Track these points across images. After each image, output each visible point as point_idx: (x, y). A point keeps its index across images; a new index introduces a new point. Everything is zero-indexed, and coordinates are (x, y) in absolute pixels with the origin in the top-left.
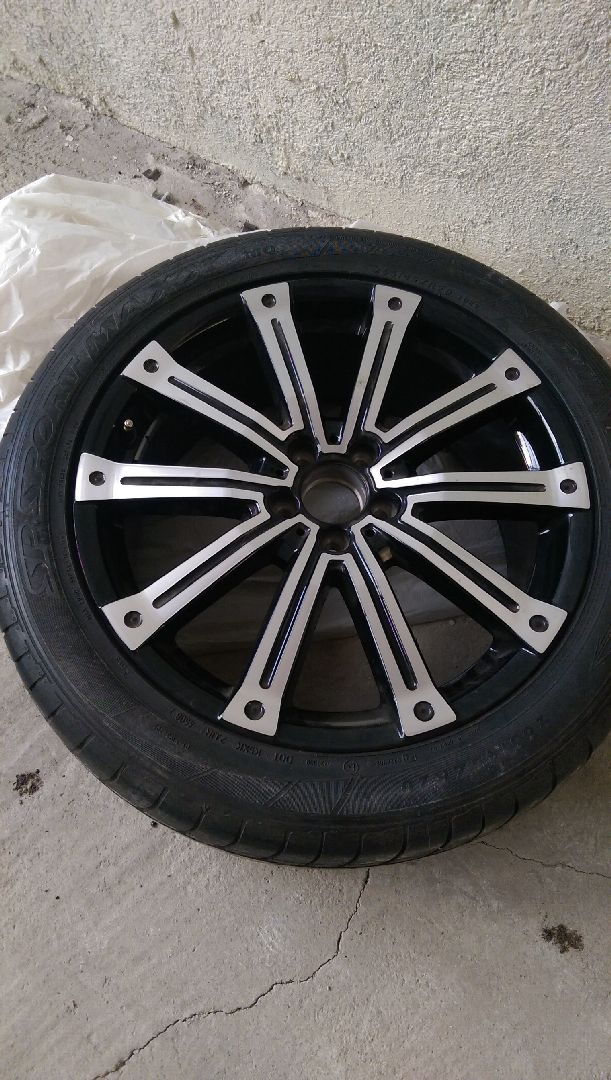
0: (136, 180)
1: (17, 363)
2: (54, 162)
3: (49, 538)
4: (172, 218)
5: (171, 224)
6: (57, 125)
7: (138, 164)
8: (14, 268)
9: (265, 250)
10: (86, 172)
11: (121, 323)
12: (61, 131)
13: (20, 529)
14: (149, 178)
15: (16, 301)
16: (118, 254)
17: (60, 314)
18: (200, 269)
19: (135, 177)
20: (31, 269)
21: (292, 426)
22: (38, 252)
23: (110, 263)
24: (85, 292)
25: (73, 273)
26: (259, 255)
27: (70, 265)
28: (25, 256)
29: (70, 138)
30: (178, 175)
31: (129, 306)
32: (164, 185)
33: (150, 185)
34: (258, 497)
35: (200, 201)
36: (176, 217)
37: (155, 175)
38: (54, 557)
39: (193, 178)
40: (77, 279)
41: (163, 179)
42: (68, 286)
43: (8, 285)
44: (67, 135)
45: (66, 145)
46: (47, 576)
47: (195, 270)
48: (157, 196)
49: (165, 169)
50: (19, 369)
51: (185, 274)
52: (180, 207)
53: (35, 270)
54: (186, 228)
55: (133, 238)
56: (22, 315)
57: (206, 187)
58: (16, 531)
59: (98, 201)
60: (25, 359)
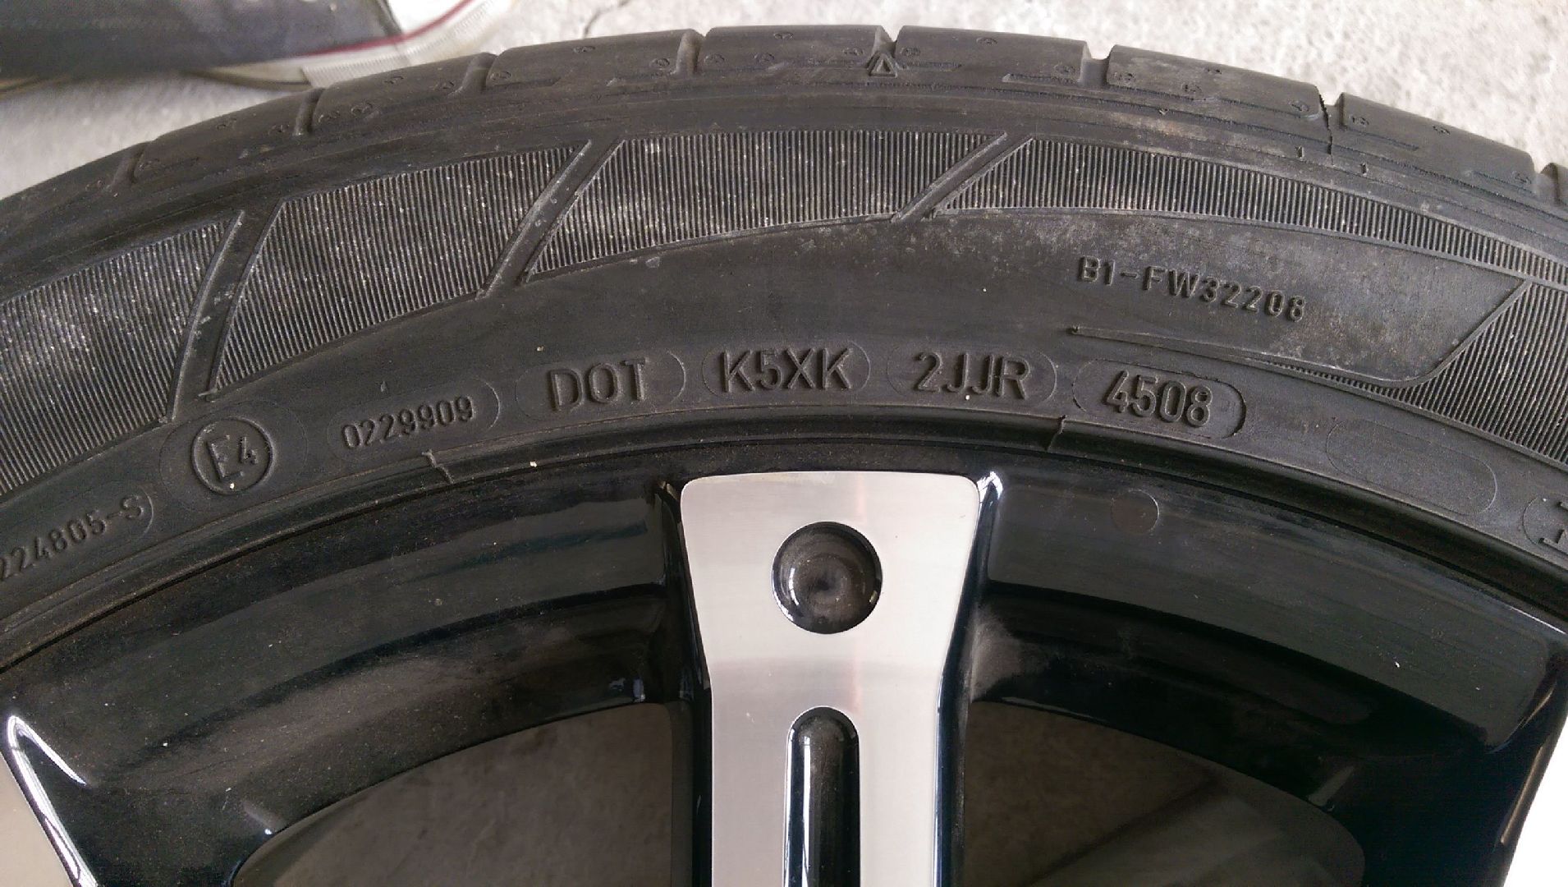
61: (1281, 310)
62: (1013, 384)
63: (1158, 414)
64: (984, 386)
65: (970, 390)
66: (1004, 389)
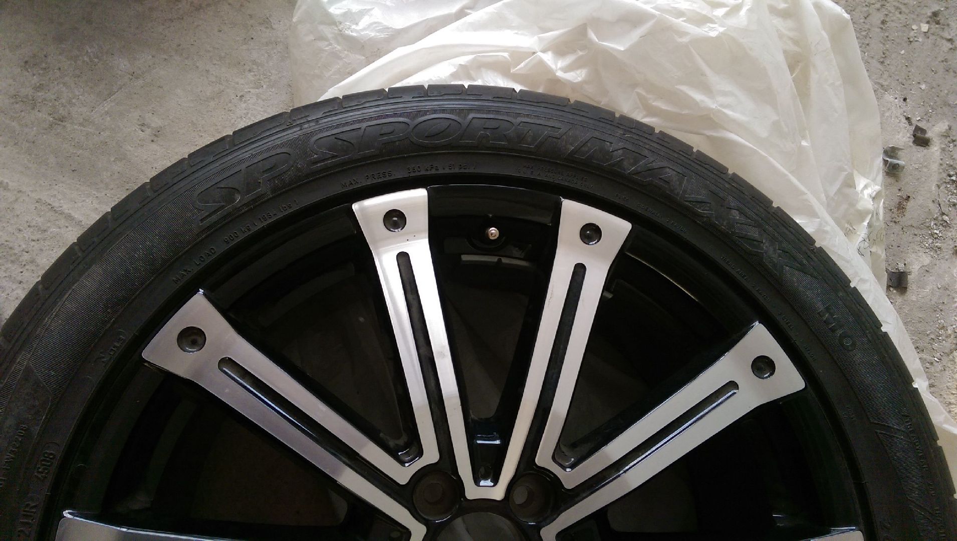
0: (904, 120)
1: (566, 70)
2: (883, 22)
3: (282, 191)
4: (861, 182)
5: (849, 183)
6: (936, 8)
7: (927, 117)
8: (680, 13)
9: (844, 336)
10: (887, 62)
11: (638, 173)
12: (929, 14)
13: (284, 150)
14: (914, 136)
15: (635, 35)
16: (764, 134)
17: (644, 93)
18: (770, 252)
19: (908, 119)
20: (685, 34)
21: (564, 468)
22: (713, 34)
23: (740, 127)
24: (685, 112)
25: (706, 88)
26: (833, 330)
27: (713, 78)
28: (703, 20)
29: (925, 27)
30: (935, 167)
31: (670, 173)
32: (910, 157)
33: (903, 138)
34: (431, 455)
35: (910, 205)
36: (866, 187)
37: (921, 140)
38: (256, 205)
39: (939, 187)
40: (698, 96)
41: (920, 153)
42: (684, 88)
43: (653, 16)
44: (928, 22)
45: (914, 27)
46: (223, 207)
47: (766, 246)
48: (891, 152)
49: (935, 149)
50: (560, 74)
51: (754, 233)
52: (886, 186)
53: (685, 40)
54: (852, 204)
55: (804, 143)
56: (622, 49)
57: (934, 208)
58: (282, 145)
59: (838, 83)
60: (576, 76)
61: (23, 432)
62: (32, 507)
63: (49, 466)
64: (31, 516)
65: (32, 520)
66: (34, 510)
